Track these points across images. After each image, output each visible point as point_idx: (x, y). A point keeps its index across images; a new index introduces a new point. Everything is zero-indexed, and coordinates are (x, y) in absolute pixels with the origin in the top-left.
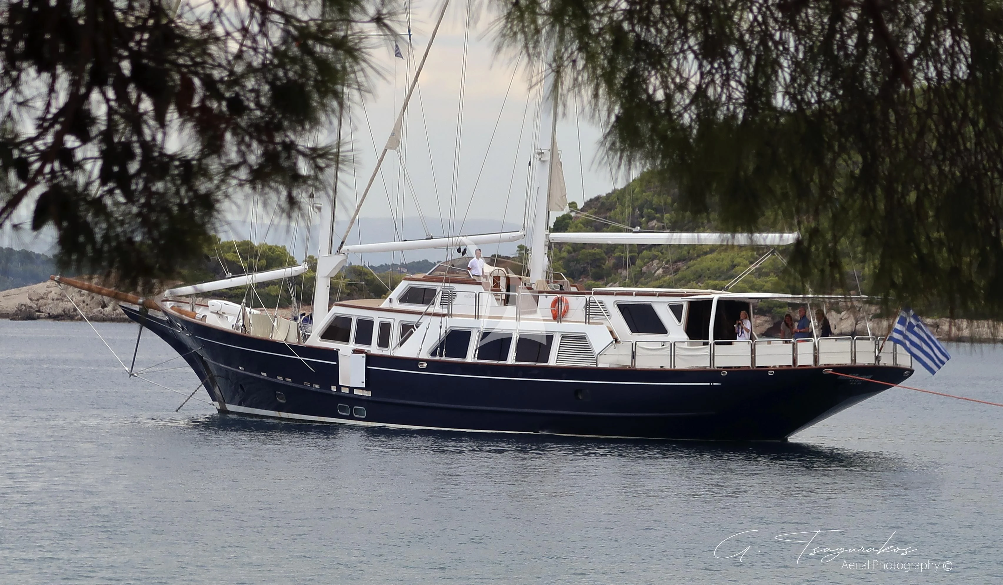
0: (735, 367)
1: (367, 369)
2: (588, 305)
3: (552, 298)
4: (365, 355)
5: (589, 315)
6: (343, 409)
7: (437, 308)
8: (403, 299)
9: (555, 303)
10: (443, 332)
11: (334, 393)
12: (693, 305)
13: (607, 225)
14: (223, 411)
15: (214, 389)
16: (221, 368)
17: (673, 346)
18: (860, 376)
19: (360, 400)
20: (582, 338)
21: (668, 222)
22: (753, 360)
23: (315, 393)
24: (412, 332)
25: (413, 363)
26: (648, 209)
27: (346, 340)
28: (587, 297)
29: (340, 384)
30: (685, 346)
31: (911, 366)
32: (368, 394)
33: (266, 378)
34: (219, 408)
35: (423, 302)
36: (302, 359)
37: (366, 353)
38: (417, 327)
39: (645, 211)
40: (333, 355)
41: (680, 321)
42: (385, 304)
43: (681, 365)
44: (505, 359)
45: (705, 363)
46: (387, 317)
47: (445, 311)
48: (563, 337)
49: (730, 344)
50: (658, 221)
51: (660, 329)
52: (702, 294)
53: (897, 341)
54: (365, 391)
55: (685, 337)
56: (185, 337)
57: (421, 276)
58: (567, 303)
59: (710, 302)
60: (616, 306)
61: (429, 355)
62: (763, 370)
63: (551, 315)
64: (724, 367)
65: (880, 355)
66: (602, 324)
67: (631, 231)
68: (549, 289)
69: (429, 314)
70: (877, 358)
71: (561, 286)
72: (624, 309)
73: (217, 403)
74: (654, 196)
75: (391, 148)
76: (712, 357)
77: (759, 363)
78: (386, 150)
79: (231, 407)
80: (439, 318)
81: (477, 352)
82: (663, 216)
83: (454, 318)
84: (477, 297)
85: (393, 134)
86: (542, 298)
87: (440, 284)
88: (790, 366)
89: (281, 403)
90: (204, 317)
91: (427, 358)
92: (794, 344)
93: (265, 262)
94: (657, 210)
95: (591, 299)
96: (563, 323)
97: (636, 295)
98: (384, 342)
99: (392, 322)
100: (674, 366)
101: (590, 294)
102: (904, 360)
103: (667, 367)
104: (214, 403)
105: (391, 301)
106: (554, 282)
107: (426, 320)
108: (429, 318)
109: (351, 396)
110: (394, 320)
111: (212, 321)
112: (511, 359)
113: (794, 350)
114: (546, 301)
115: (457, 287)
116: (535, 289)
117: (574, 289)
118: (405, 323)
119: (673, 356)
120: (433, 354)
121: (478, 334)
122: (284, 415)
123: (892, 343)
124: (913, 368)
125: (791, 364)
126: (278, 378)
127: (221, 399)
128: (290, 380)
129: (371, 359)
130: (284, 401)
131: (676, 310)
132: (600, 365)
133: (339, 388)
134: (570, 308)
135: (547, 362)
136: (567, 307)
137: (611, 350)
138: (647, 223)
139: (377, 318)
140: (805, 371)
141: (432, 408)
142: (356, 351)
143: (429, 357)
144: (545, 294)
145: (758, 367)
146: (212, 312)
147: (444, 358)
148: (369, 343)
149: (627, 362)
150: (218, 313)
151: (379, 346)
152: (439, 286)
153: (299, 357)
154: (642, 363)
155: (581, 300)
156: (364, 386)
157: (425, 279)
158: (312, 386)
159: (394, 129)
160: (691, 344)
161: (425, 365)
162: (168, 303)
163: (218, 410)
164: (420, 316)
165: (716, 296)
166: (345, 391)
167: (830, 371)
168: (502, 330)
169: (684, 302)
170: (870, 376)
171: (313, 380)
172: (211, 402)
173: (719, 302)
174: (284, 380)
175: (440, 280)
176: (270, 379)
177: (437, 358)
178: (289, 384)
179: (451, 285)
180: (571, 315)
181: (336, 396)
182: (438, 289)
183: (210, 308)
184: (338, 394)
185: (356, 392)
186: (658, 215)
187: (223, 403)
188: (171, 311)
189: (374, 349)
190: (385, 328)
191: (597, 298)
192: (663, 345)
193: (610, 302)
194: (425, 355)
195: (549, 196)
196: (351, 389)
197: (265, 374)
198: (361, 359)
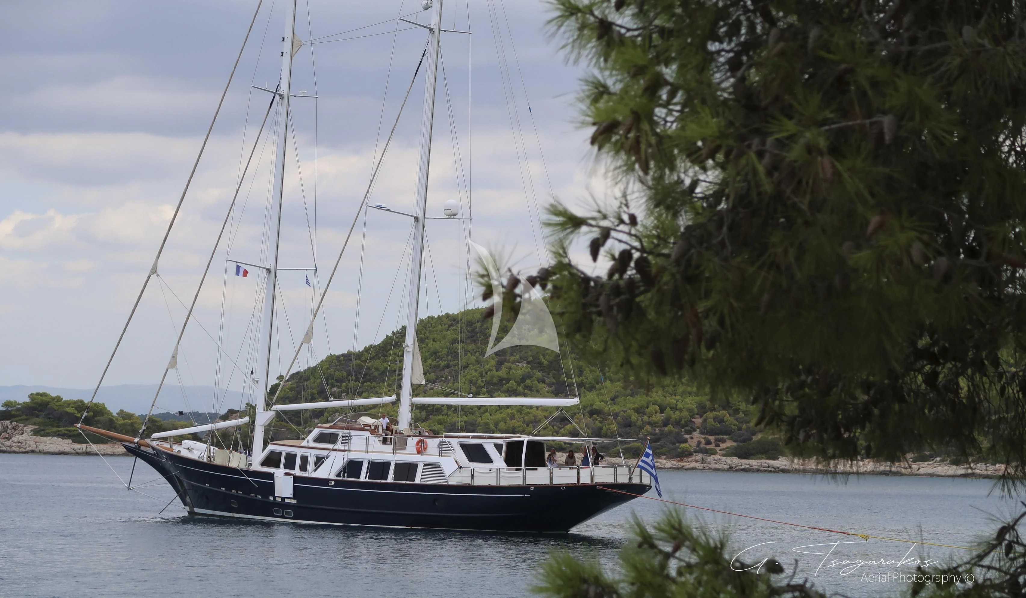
0: (539, 484)
1: (294, 486)
2: (441, 444)
3: (416, 440)
4: (292, 477)
5: (442, 451)
6: (277, 511)
7: (339, 446)
8: (316, 440)
9: (418, 443)
10: (345, 460)
11: (271, 501)
12: (509, 444)
13: (454, 394)
14: (191, 513)
15: (186, 498)
16: (193, 485)
17: (498, 471)
18: (620, 490)
19: (289, 506)
20: (437, 466)
21: (344, 388)
22: (551, 479)
23: (259, 500)
24: (323, 462)
25: (325, 482)
26: (331, 380)
27: (278, 466)
28: (441, 439)
29: (275, 495)
30: (505, 470)
31: (650, 484)
32: (294, 502)
33: (224, 491)
34: (189, 510)
35: (330, 442)
36: (249, 479)
37: (293, 475)
38: (327, 458)
39: (330, 381)
40: (271, 476)
41: (501, 455)
42: (304, 443)
43: (503, 483)
44: (386, 479)
45: (519, 482)
46: (305, 452)
47: (346, 448)
48: (425, 465)
49: (536, 469)
50: (338, 388)
51: (488, 460)
52: (516, 438)
53: (642, 468)
54: (292, 500)
55: (505, 465)
56: (169, 464)
57: (328, 425)
58: (426, 443)
59: (522, 442)
60: (459, 445)
61: (335, 477)
62: (558, 487)
63: (416, 451)
64: (531, 485)
65: (632, 477)
66: (450, 456)
67: (467, 397)
68: (412, 434)
69: (335, 450)
70: (630, 479)
71: (419, 432)
72: (463, 446)
73: (187, 508)
74: (335, 371)
75: (305, 343)
76: (524, 478)
77: (555, 482)
78: (302, 344)
79: (197, 510)
80: (343, 453)
81: (368, 475)
82: (341, 385)
83: (351, 453)
84: (367, 439)
85: (307, 333)
86: (409, 440)
87: (343, 431)
88: (575, 484)
89: (234, 508)
90: (179, 451)
91: (334, 478)
92: (578, 469)
93: (92, 413)
94: (337, 381)
95: (443, 440)
96: (424, 456)
97: (472, 438)
98: (304, 467)
99: (309, 455)
100: (499, 484)
101: (442, 437)
102: (646, 480)
103: (494, 484)
104: (185, 507)
105: (308, 441)
106: (415, 429)
107: (333, 454)
108: (335, 452)
109: (283, 503)
110: (311, 453)
111: (185, 453)
112: (390, 479)
113: (578, 473)
114: (412, 443)
115: (353, 433)
116: (405, 434)
117: (427, 434)
118: (318, 456)
119: (498, 477)
120: (339, 475)
121: (367, 463)
122: (236, 515)
123: (639, 469)
124: (651, 485)
125: (576, 482)
126: (233, 491)
127: (191, 505)
128: (241, 493)
129: (296, 479)
130: (237, 506)
131: (499, 447)
132: (450, 483)
133: (275, 498)
134: (428, 446)
135: (414, 481)
136: (427, 446)
137: (458, 473)
138: (331, 389)
139: (299, 453)
140: (585, 486)
141: (333, 510)
142: (286, 474)
143: (335, 478)
144: (412, 437)
145: (554, 484)
146: (184, 448)
147: (346, 479)
148: (294, 469)
149: (467, 481)
150: (188, 449)
151: (301, 471)
152: (340, 432)
153: (247, 478)
154: (478, 482)
155: (436, 441)
156: (292, 496)
157: (331, 427)
158: (256, 496)
159: (308, 330)
160: (509, 470)
161: (333, 483)
162: (155, 442)
163: (188, 512)
164: (328, 451)
165: (526, 439)
166: (280, 500)
167: (601, 487)
168: (384, 460)
169: (504, 442)
170: (626, 490)
171: (257, 492)
172: (183, 506)
173: (528, 442)
174: (237, 492)
175: (342, 428)
176: (228, 492)
177: (341, 478)
178: (241, 495)
179: (351, 431)
180: (429, 451)
181: (272, 503)
182: (340, 435)
183: (184, 446)
184: (274, 501)
185: (286, 500)
186: (338, 384)
187: (191, 507)
188: (157, 447)
189: (297, 472)
190: (305, 459)
191: (447, 440)
192: (490, 471)
193: (455, 443)
194: (333, 477)
195: (412, 374)
196: (283, 499)
197: (224, 489)
198: (290, 479)
